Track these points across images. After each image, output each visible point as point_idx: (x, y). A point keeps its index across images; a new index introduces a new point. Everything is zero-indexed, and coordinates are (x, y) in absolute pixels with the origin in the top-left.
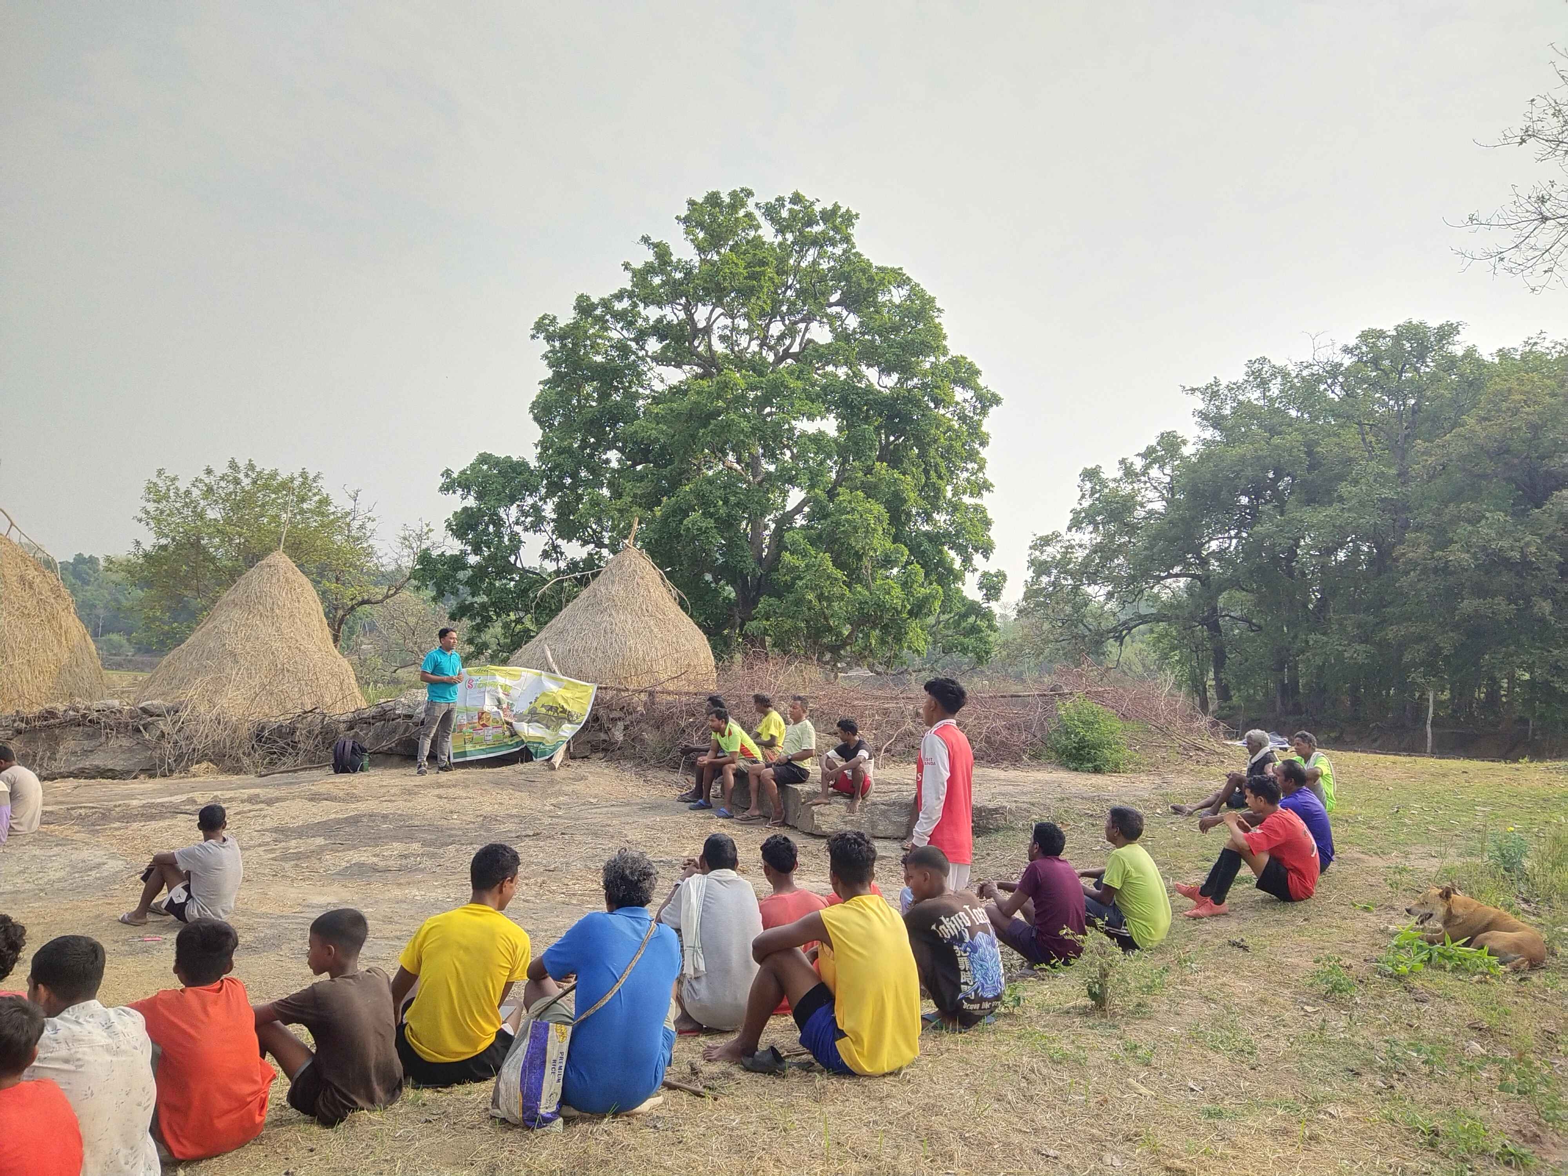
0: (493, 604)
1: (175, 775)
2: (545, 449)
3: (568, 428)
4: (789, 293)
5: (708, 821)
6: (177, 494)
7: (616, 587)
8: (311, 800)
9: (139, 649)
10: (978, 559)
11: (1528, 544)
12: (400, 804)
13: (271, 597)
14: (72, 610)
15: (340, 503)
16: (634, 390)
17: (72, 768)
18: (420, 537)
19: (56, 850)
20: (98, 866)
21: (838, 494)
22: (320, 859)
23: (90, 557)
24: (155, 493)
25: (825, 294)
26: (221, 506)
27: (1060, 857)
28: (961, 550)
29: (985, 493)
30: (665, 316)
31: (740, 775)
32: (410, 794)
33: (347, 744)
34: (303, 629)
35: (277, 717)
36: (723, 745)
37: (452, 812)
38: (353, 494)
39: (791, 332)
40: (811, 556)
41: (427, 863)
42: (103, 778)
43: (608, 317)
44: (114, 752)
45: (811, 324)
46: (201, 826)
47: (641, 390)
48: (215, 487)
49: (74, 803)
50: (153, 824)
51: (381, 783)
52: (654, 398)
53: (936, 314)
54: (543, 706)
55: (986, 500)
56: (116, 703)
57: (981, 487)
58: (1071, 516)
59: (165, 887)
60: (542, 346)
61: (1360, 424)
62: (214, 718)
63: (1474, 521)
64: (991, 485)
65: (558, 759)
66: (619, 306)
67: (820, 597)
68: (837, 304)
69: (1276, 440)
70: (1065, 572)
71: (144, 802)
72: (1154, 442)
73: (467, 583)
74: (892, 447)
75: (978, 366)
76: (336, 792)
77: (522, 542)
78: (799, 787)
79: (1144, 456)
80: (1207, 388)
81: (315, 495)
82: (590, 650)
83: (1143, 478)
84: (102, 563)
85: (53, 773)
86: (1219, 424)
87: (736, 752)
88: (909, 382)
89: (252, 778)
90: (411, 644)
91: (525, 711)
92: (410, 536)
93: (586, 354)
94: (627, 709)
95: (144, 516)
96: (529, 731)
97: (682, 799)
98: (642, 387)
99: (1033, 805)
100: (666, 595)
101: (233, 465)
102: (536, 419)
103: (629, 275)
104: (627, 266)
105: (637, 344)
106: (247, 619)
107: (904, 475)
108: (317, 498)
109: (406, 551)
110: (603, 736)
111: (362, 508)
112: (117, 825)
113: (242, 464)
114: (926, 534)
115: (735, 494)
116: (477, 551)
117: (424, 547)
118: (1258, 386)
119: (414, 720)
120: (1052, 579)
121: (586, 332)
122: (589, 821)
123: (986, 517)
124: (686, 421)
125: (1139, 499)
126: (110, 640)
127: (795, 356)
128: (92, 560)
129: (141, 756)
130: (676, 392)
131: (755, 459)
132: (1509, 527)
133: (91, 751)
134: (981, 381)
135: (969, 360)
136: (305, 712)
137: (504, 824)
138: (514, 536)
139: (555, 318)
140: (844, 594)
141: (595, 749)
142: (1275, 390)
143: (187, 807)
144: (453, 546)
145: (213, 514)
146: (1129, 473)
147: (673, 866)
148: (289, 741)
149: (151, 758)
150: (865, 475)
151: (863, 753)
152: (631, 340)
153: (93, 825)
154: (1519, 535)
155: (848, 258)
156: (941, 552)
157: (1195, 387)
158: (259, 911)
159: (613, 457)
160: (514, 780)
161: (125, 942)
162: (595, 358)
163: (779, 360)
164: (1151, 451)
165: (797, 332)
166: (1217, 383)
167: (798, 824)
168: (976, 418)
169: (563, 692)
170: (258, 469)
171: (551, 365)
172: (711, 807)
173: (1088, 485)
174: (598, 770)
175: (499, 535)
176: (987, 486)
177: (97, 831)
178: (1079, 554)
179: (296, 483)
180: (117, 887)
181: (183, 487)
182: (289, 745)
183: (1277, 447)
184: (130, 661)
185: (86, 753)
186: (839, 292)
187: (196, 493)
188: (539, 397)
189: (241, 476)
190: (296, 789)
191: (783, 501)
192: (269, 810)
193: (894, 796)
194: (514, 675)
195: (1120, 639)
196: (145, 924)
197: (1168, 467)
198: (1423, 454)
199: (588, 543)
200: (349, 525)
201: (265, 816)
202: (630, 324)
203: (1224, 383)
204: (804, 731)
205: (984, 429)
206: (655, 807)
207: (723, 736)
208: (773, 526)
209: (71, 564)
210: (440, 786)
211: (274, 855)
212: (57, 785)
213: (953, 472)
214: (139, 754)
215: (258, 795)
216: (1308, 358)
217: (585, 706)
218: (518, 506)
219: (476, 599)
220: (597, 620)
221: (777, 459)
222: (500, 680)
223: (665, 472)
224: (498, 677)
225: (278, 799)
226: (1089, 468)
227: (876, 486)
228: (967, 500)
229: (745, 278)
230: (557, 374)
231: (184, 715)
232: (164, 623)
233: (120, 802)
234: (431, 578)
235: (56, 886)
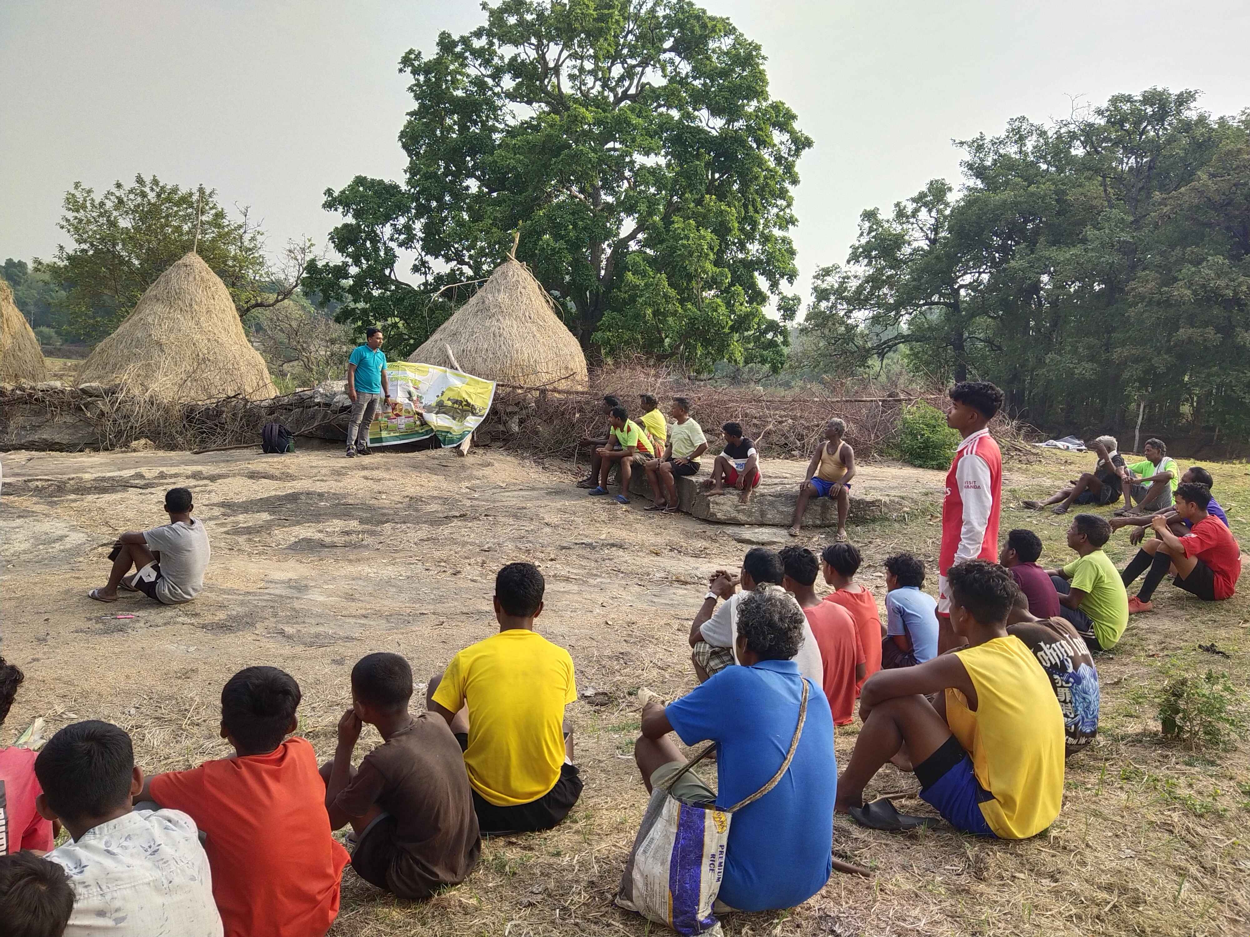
0: (373, 309)
1: (117, 449)
2: (413, 175)
3: (433, 156)
4: (630, 37)
5: (613, 506)
6: (93, 205)
7: (502, 295)
8: (251, 477)
9: (66, 340)
10: (783, 283)
11: (1240, 284)
12: (333, 484)
13: (189, 293)
14: (11, 301)
15: (233, 218)
16: (490, 123)
17: (23, 441)
18: (303, 250)
19: (19, 522)
20: (61, 538)
21: (673, 222)
22: (269, 534)
23: (19, 261)
24: (73, 203)
25: (662, 39)
26: (131, 217)
27: (1037, 563)
28: (770, 276)
29: (790, 226)
30: (519, 54)
31: (636, 466)
32: (339, 475)
33: (274, 427)
34: (220, 323)
35: (203, 402)
36: (621, 440)
37: (380, 493)
38: (243, 210)
39: (629, 73)
40: (650, 277)
41: (369, 540)
42: (52, 450)
43: (467, 54)
44: (60, 428)
45: (647, 69)
46: (168, 508)
47: (497, 124)
48: (125, 199)
49: (30, 475)
50: (107, 497)
51: (311, 464)
52: (508, 131)
53: (760, 61)
54: (449, 399)
55: (792, 233)
56: (58, 384)
57: (788, 222)
58: (850, 251)
59: (134, 565)
60: (409, 79)
61: (1104, 177)
62: (147, 400)
63: (1197, 262)
64: (796, 220)
65: (466, 446)
66: (477, 44)
67: (656, 313)
68: (671, 50)
69: (1033, 188)
70: (843, 298)
71: (96, 476)
72: (925, 189)
73: (349, 291)
74: (716, 183)
75: (794, 111)
76: (272, 471)
77: (396, 257)
78: (694, 479)
79: (914, 200)
80: (974, 142)
81: (211, 209)
82: (482, 351)
83: (912, 220)
84: (30, 266)
85: (6, 445)
86: (982, 174)
87: (633, 447)
88: (735, 124)
89: (187, 454)
90: (295, 343)
91: (434, 404)
92: (295, 249)
93: (448, 88)
94: (520, 404)
95: (65, 223)
96: (438, 421)
97: (581, 485)
98: (497, 121)
99: (903, 498)
100: (545, 304)
101: (140, 180)
102: (405, 146)
103: (487, 14)
104: (484, 6)
105: (494, 81)
106: (169, 313)
107: (730, 207)
108: (213, 212)
109: (292, 262)
110: (501, 428)
111: (252, 224)
112: (73, 497)
113: (148, 179)
114: (742, 261)
115: (583, 219)
116: (357, 263)
117: (308, 259)
118: (1016, 142)
119: (332, 408)
120: (830, 304)
121: (447, 68)
122: (506, 504)
123: (791, 248)
124: (539, 153)
125: (906, 238)
126: (41, 332)
127: (633, 98)
128: (21, 265)
129: (84, 432)
130: (526, 126)
131: (597, 190)
132: (1226, 269)
133: (39, 426)
134: (796, 126)
135: (786, 106)
136: (229, 397)
137: (430, 504)
138: (388, 250)
139: (420, 53)
140: (676, 311)
141: (495, 439)
142: (1030, 144)
143: (137, 482)
144: (336, 259)
145: (125, 223)
146: (901, 214)
147: (594, 548)
148: (216, 422)
149: (93, 433)
150: (696, 206)
151: (752, 451)
152: (488, 76)
153: (51, 496)
154: (1234, 276)
155: (682, 7)
156: (752, 277)
157: (963, 140)
158: (224, 587)
159: (473, 185)
160: (429, 464)
161: (98, 620)
162: (455, 94)
163: (618, 101)
164: (922, 196)
165: (634, 74)
166: (982, 138)
167: (692, 510)
168: (790, 159)
169: (465, 387)
170: (161, 184)
171: (417, 98)
172: (608, 493)
173: (867, 225)
174: (501, 457)
175: (376, 250)
176: (792, 221)
177: (55, 502)
178: (854, 284)
179: (195, 198)
180: (81, 559)
181: (98, 198)
182: (217, 426)
183: (1033, 194)
184: (59, 350)
185: (35, 428)
186: (672, 39)
187: (109, 205)
188: (406, 127)
189: (147, 190)
190: (235, 467)
191: (618, 228)
192: (212, 486)
193: (779, 488)
194: (423, 371)
195: (882, 356)
196: (116, 600)
197: (934, 210)
198: (1160, 204)
199: (451, 260)
200: (241, 237)
201: (210, 492)
202: (487, 63)
203: (988, 138)
204: (692, 429)
205: (796, 169)
206: (558, 492)
207: (622, 431)
208: (609, 251)
209: (4, 267)
210: (364, 468)
211: (226, 529)
212: (12, 457)
213: (765, 208)
214: (82, 430)
215: (200, 472)
216: (1067, 117)
217: (487, 401)
218: (392, 225)
219: (358, 305)
220: (487, 324)
221: (614, 191)
222: (411, 375)
223: (520, 198)
224: (408, 372)
225: (220, 476)
226: (868, 209)
227: (705, 217)
228: (777, 232)
229: (594, 20)
230: (422, 106)
231: (121, 396)
232: (90, 318)
233: (73, 476)
234: (318, 286)
235: (23, 557)
